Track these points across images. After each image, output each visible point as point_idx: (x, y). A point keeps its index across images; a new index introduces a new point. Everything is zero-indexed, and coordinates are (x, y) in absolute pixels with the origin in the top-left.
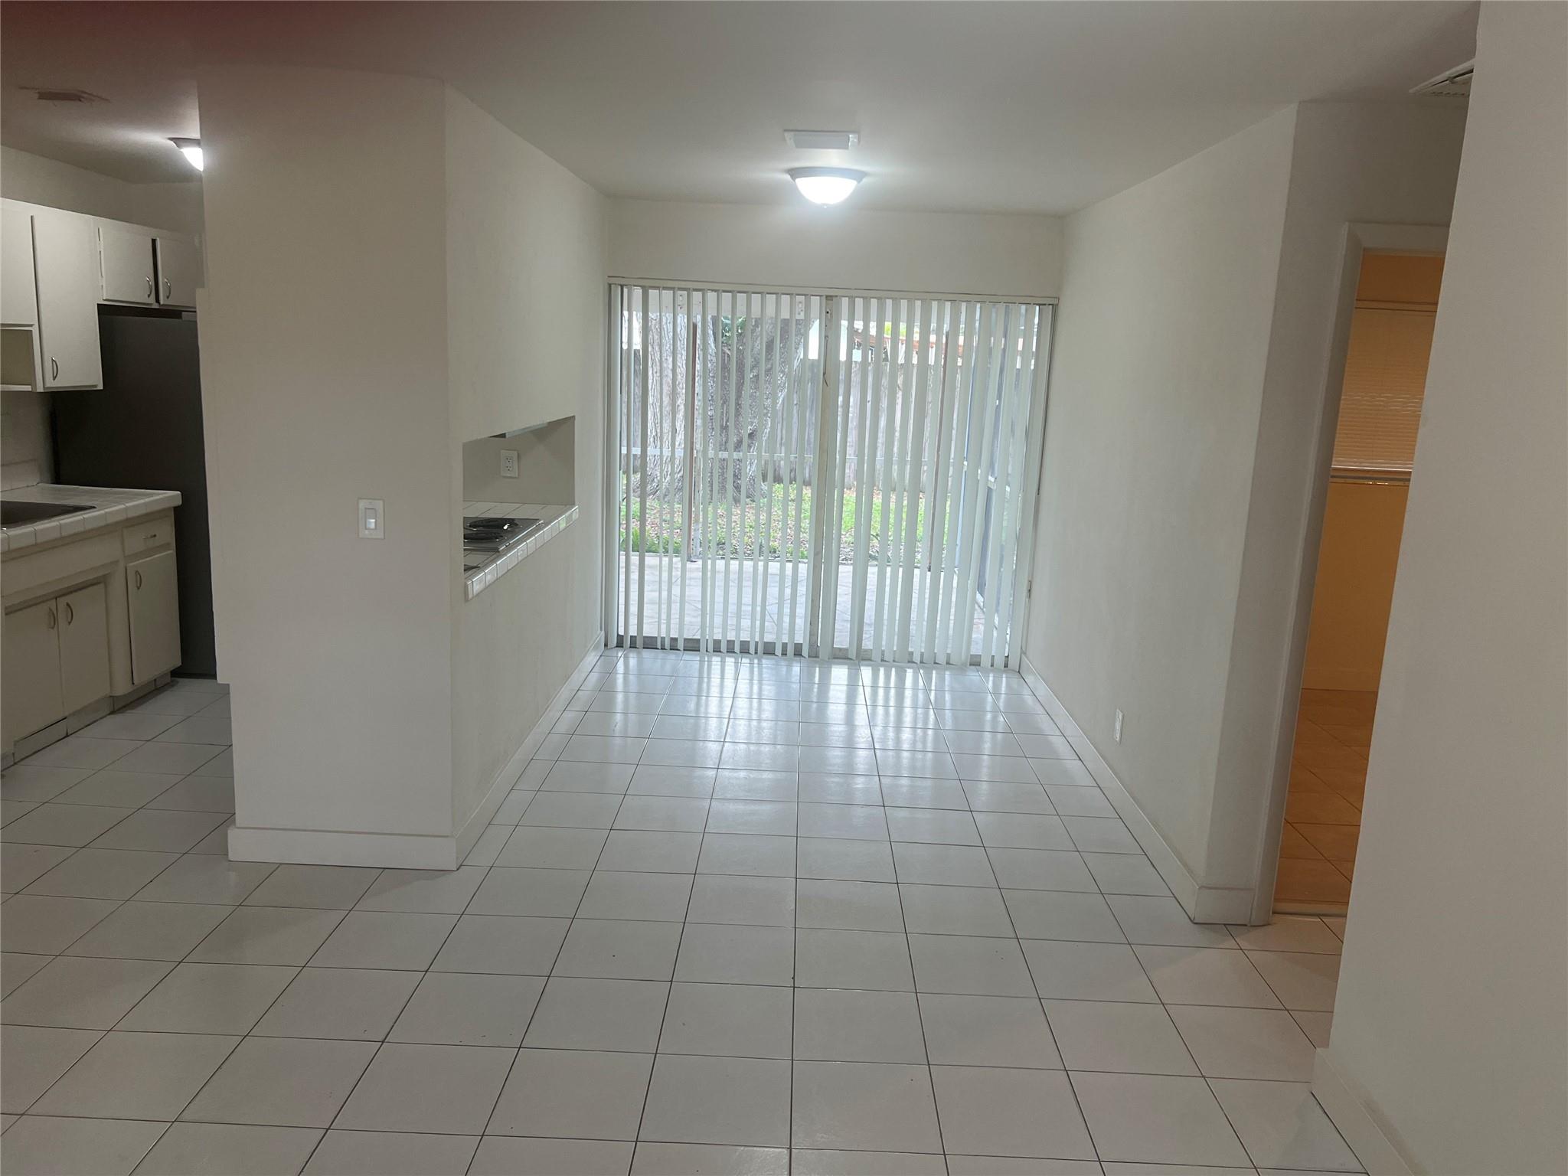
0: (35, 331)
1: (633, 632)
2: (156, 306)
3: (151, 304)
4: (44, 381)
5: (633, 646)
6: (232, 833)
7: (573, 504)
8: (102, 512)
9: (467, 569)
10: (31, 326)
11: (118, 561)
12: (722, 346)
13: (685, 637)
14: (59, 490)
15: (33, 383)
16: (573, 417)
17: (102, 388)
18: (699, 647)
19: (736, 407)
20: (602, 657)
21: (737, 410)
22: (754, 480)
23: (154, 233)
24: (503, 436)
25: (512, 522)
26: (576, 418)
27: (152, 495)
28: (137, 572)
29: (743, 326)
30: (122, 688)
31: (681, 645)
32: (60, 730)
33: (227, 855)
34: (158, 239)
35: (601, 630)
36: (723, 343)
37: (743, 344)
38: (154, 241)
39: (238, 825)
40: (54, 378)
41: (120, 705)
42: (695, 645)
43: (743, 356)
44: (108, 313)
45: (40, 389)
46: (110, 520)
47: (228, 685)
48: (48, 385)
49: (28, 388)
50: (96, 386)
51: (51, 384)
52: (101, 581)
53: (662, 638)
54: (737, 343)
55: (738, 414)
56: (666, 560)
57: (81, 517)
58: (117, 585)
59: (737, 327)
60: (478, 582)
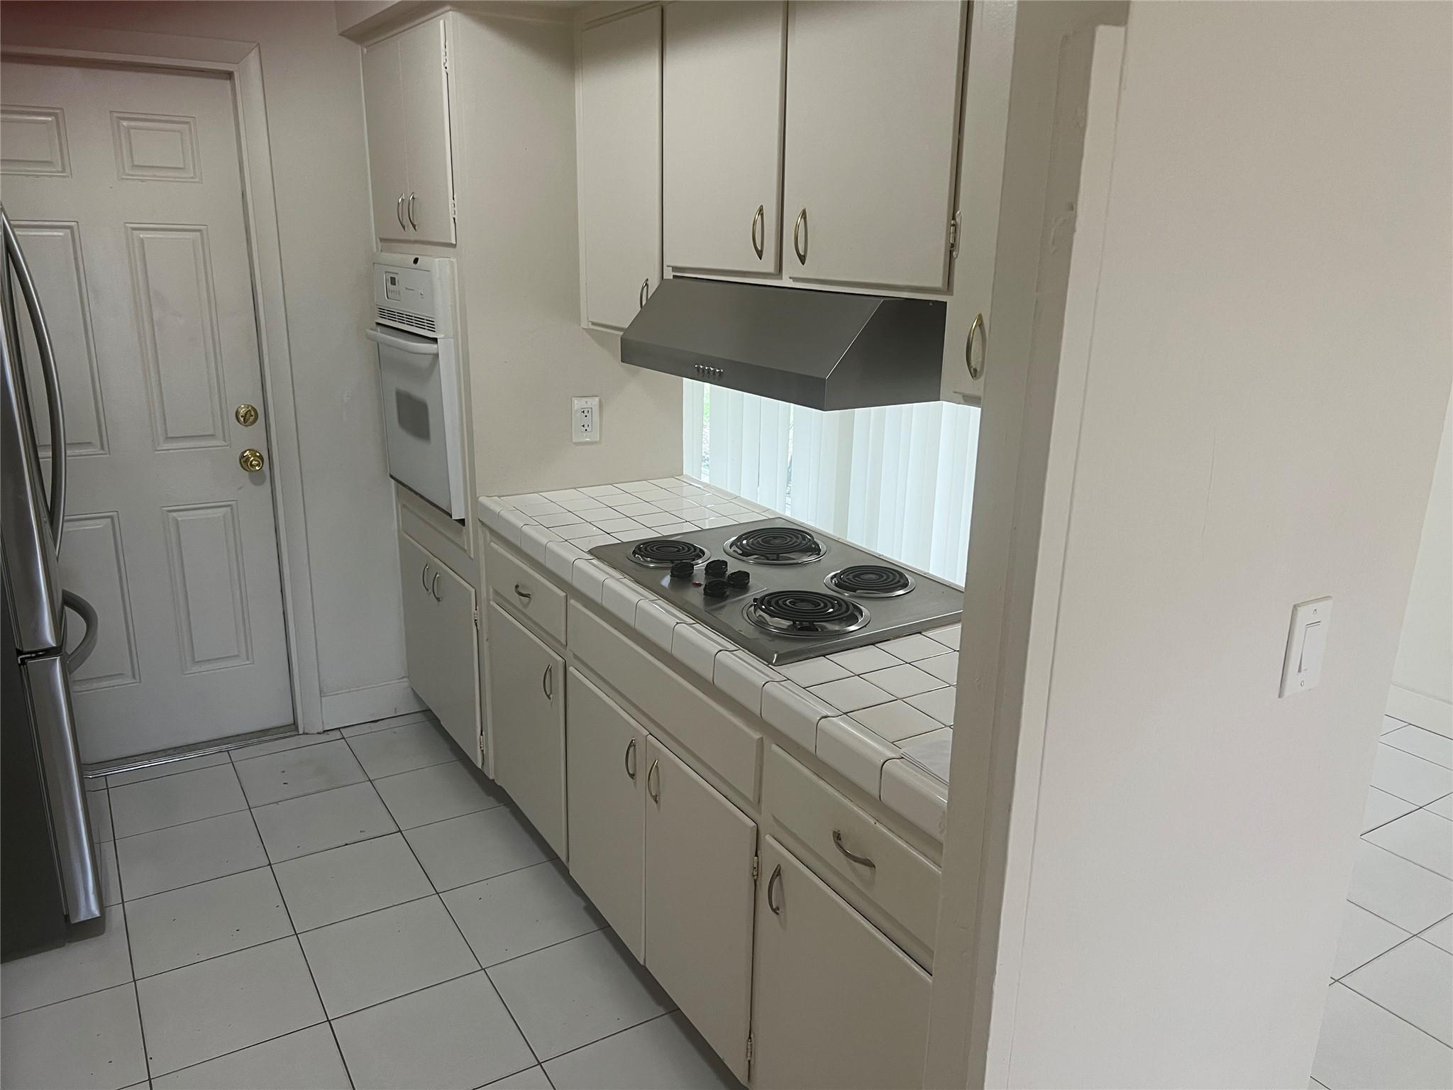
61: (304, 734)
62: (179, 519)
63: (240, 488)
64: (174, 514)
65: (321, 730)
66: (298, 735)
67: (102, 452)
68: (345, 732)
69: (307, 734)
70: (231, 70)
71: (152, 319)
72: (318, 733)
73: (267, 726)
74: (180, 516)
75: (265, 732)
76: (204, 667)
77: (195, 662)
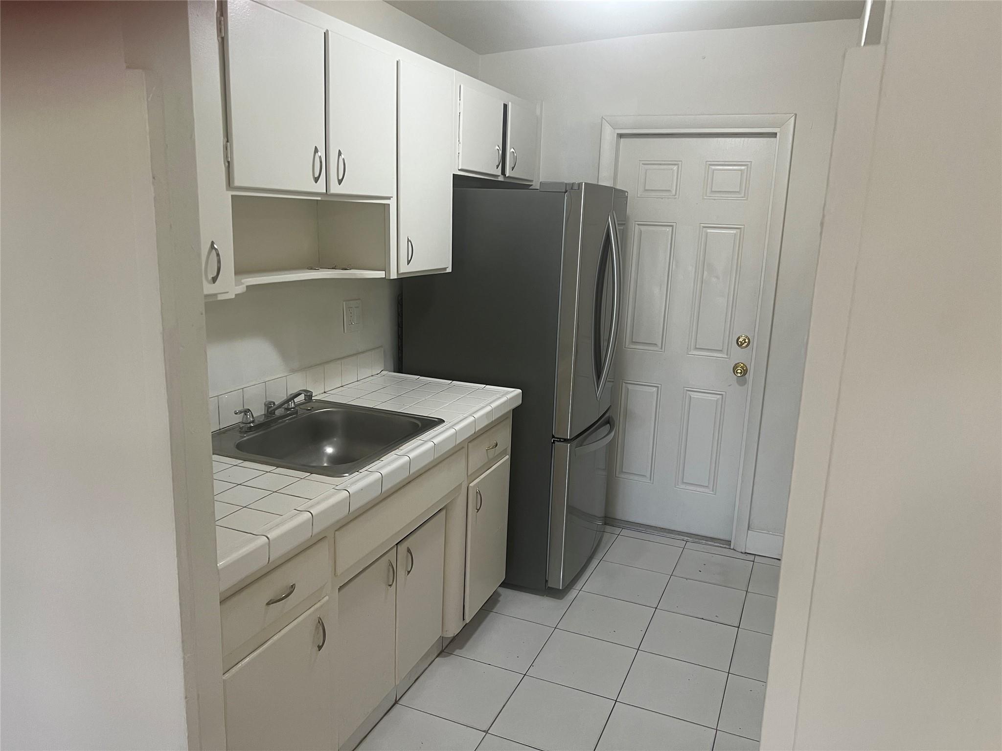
0: (392, 203)
2: (501, 179)
3: (497, 176)
4: (399, 265)
8: (452, 431)
10: (389, 198)
15: (386, 268)
17: (451, 271)
23: (506, 97)
28: (478, 491)
30: (453, 629)
34: (509, 104)
38: (505, 106)
40: (409, 262)
44: (461, 185)
45: (394, 276)
46: (460, 439)
48: (402, 271)
49: (381, 274)
50: (445, 269)
51: (405, 269)
57: (431, 444)
61: (733, 549)
62: (692, 396)
63: (730, 385)
64: (689, 392)
65: (743, 551)
66: (730, 549)
67: (661, 350)
68: (757, 559)
69: (735, 550)
70: (775, 132)
71: (703, 278)
72: (741, 552)
73: (715, 536)
74: (694, 395)
75: (712, 539)
76: (688, 487)
77: (683, 483)
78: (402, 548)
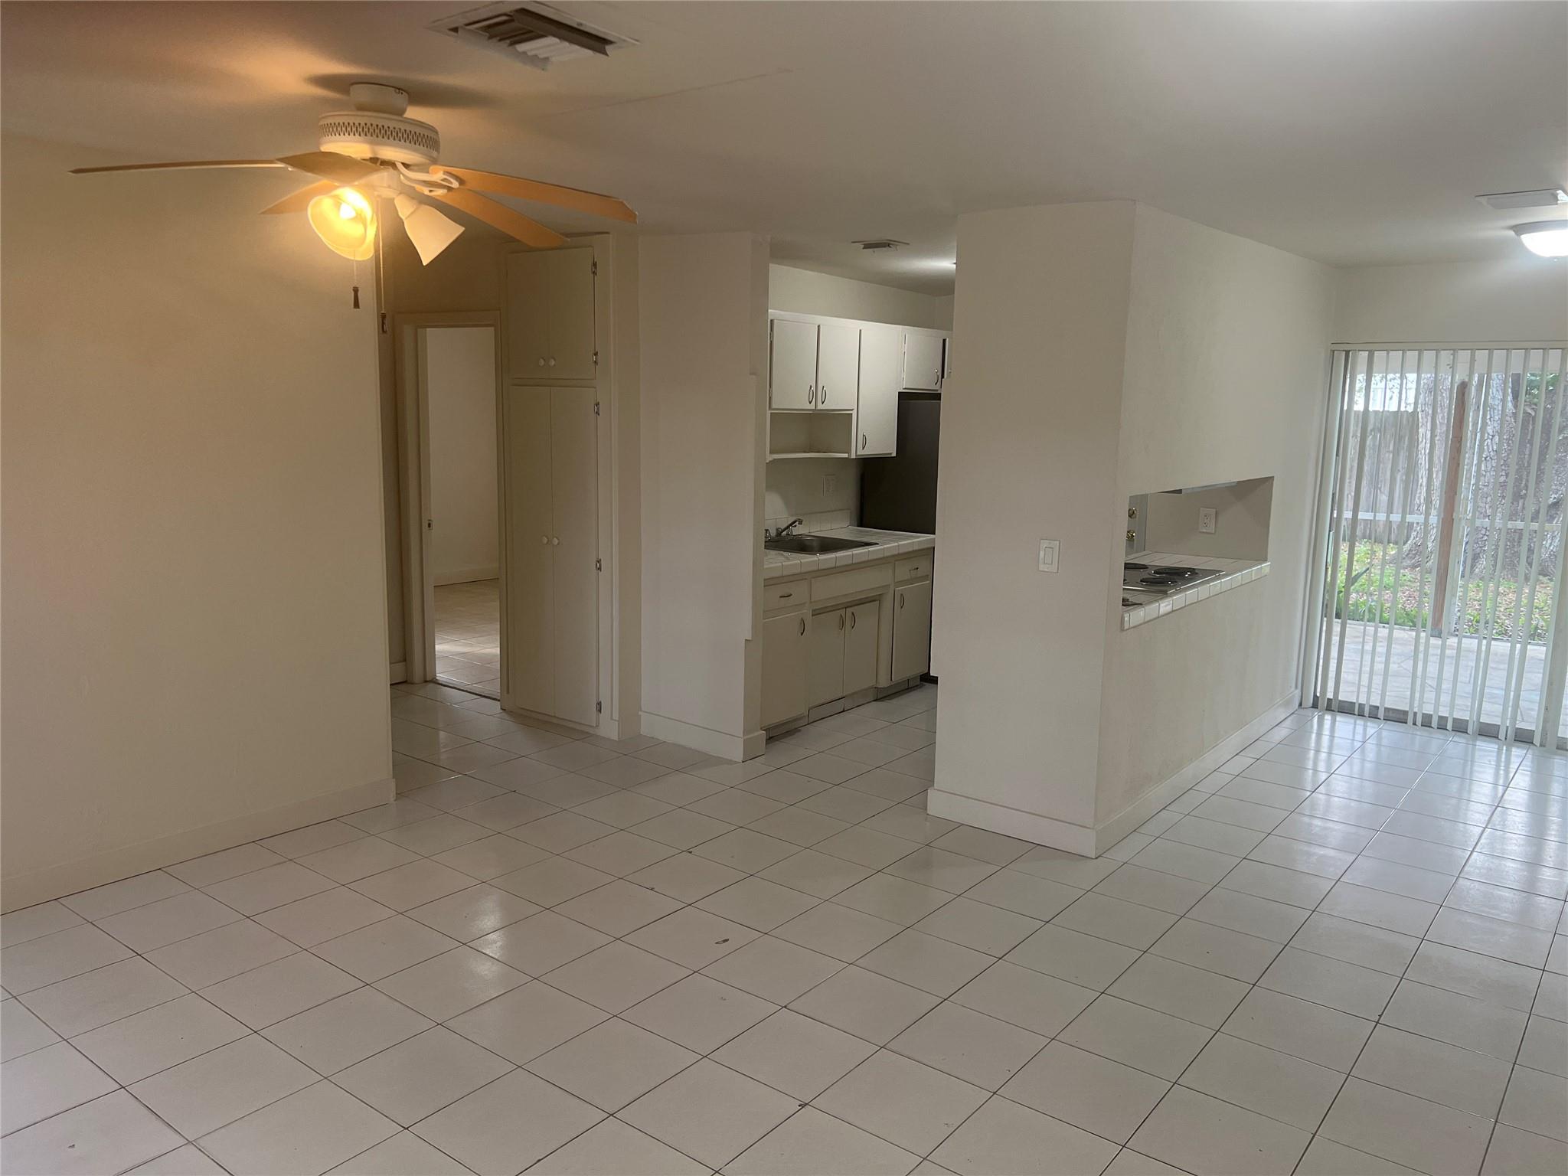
0: (854, 413)
1: (1330, 695)
2: (940, 391)
3: (936, 390)
4: (857, 450)
5: (1329, 709)
6: (931, 794)
7: (1266, 560)
8: (882, 547)
9: (1126, 603)
10: (852, 410)
11: (889, 585)
12: (1525, 405)
13: (1386, 706)
14: (861, 531)
15: (849, 452)
16: (1272, 478)
17: (895, 455)
18: (1407, 720)
19: (1537, 472)
20: (1294, 715)
21: (1538, 476)
22: (1556, 556)
23: (943, 334)
24: (1180, 491)
25: (1193, 571)
26: (1275, 479)
27: (918, 537)
28: (902, 595)
29: (1555, 381)
30: (884, 683)
31: (1381, 714)
32: (839, 706)
33: (926, 809)
34: (947, 340)
35: (1296, 687)
36: (1525, 401)
37: (1553, 403)
38: (944, 341)
39: (936, 788)
40: (863, 448)
41: (883, 695)
42: (1402, 716)
43: (1550, 416)
44: (904, 398)
45: (853, 456)
46: (887, 554)
47: (937, 677)
48: (859, 453)
49: (846, 455)
50: (891, 454)
51: (861, 452)
52: (876, 599)
53: (1360, 704)
54: (1545, 402)
55: (1539, 480)
56: (1371, 629)
57: (866, 550)
58: (887, 604)
59: (1547, 382)
60: (1136, 616)
78: (849, 610)
